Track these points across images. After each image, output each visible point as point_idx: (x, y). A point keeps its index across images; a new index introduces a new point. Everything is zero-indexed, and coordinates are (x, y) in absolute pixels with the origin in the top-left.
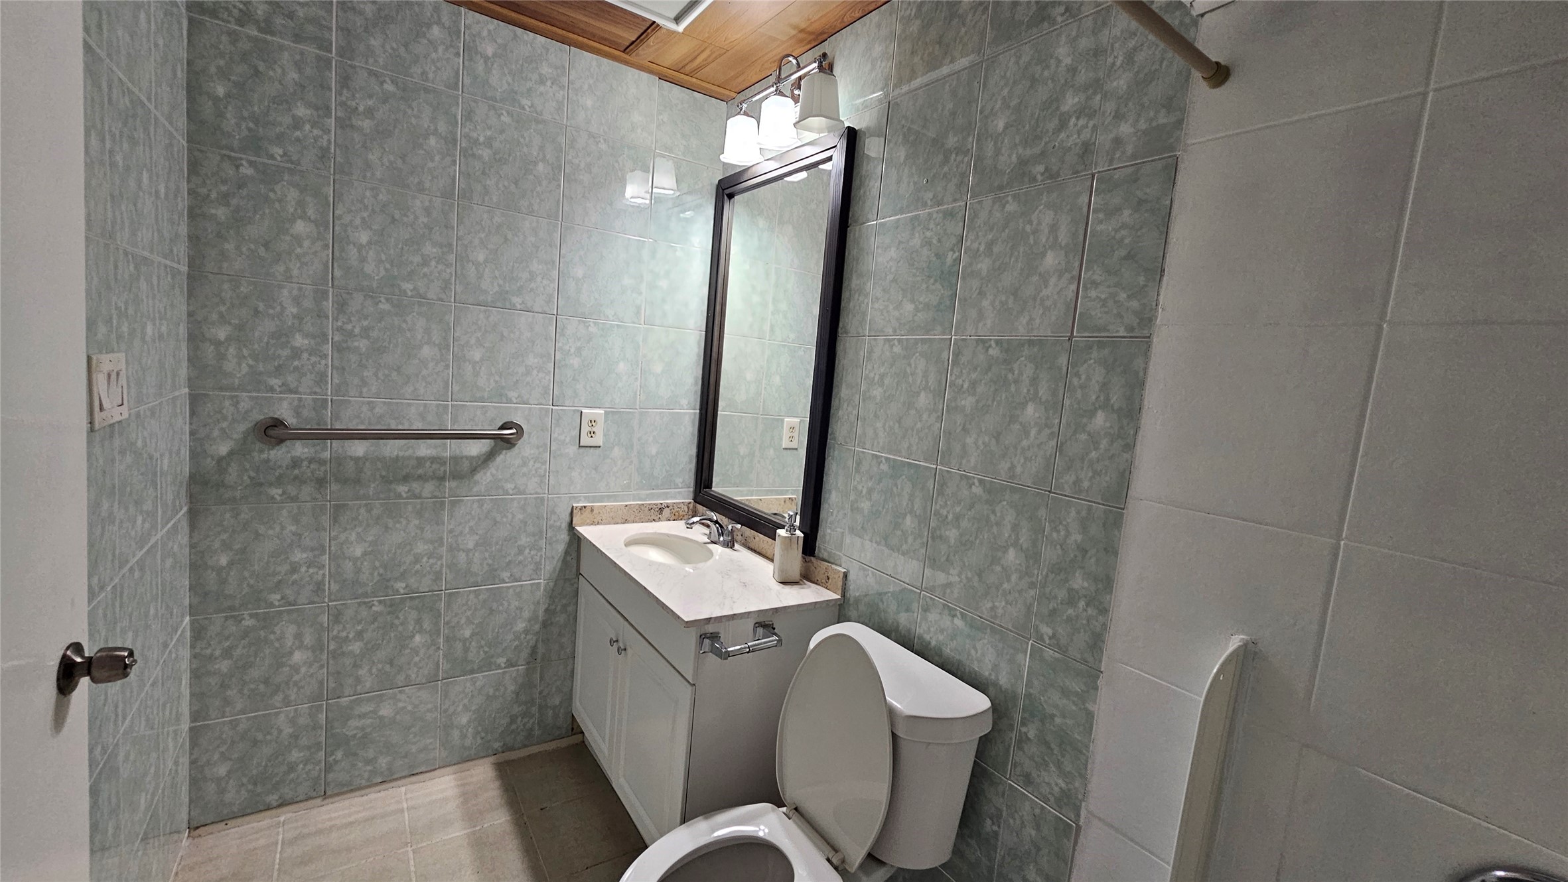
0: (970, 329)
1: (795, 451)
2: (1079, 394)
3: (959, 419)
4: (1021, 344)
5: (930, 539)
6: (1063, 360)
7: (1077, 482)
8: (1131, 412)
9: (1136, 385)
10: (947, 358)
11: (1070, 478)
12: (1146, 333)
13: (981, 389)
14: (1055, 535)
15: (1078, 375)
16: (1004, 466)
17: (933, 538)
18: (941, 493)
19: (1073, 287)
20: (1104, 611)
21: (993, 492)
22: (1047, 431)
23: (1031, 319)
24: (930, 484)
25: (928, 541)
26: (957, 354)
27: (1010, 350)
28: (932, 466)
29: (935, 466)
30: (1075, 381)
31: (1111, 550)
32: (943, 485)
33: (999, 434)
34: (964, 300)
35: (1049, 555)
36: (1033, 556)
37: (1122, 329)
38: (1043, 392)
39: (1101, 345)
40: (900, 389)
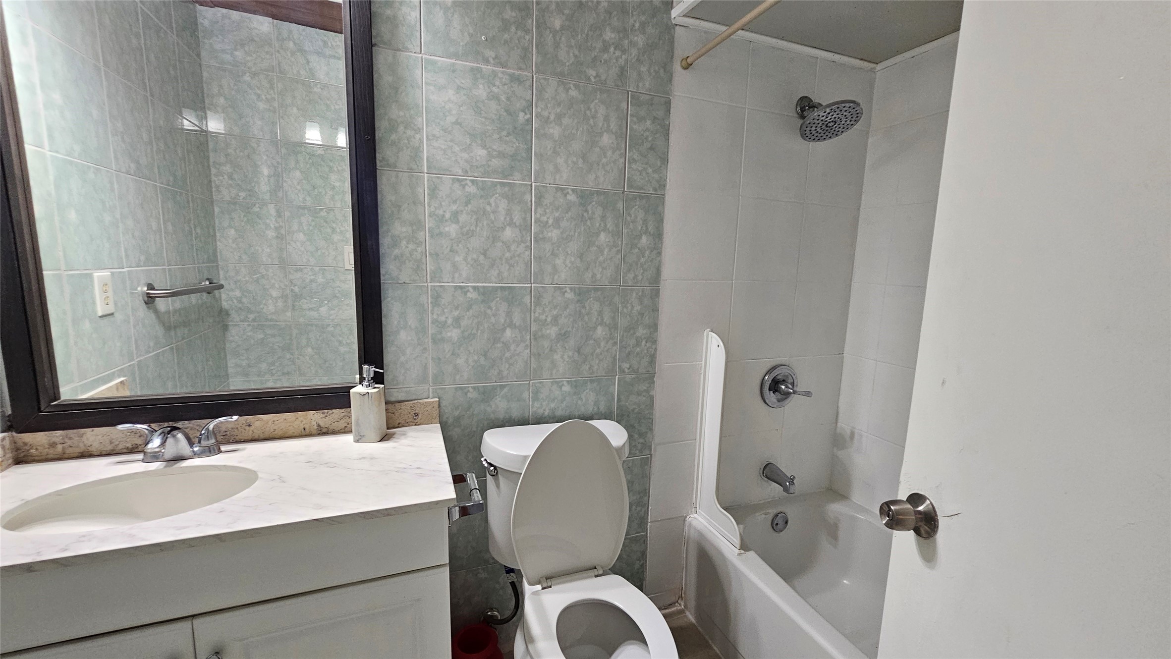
0: (549, 179)
1: (111, 318)
2: (631, 226)
3: (548, 247)
4: (592, 193)
5: (532, 341)
6: (620, 205)
7: (636, 277)
8: (658, 236)
9: (660, 220)
10: (530, 199)
11: (631, 275)
12: (663, 192)
13: (564, 224)
14: (625, 310)
15: (629, 215)
16: (589, 275)
17: (535, 339)
18: (538, 303)
19: (622, 160)
20: (655, 342)
21: (582, 294)
22: (615, 250)
23: (597, 177)
24: (527, 299)
25: (531, 343)
26: (539, 198)
27: (585, 197)
28: (526, 285)
29: (529, 285)
30: (628, 218)
31: (655, 310)
32: (539, 298)
33: (582, 254)
34: (540, 156)
35: (622, 322)
36: (614, 327)
37: (651, 189)
38: (610, 225)
39: (641, 198)
40: (481, 225)
